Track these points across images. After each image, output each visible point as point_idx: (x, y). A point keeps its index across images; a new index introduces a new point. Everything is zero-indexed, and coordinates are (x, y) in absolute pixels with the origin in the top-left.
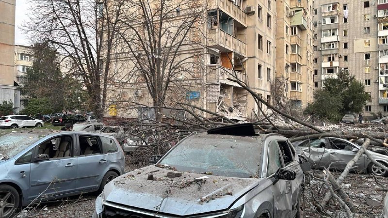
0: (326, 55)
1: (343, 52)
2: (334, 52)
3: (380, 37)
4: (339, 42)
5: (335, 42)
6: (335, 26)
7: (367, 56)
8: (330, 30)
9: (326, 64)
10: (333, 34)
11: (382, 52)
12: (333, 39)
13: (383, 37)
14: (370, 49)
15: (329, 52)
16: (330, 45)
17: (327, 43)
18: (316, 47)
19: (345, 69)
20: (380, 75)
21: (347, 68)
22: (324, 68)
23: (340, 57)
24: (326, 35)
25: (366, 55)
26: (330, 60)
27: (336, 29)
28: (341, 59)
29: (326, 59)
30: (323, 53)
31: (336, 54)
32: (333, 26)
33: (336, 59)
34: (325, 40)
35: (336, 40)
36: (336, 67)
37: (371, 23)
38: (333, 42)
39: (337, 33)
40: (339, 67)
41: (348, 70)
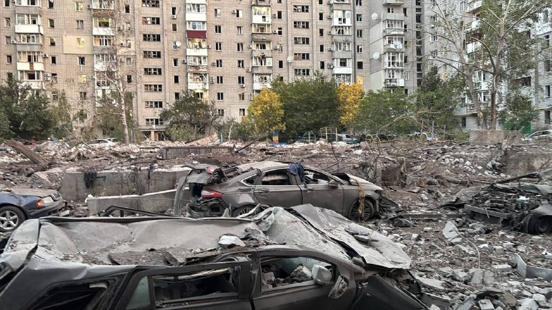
0: (24, 52)
1: (49, 51)
2: (36, 49)
3: (95, 36)
4: (42, 35)
5: (35, 34)
6: (35, 10)
7: (82, 60)
8: (28, 15)
9: (24, 65)
10: (34, 22)
11: (98, 56)
12: (33, 29)
13: (99, 36)
14: (84, 50)
15: (28, 49)
16: (28, 38)
17: (24, 34)
18: (10, 37)
19: (53, 75)
20: (96, 87)
21: (55, 74)
22: (22, 71)
23: (45, 57)
24: (23, 23)
25: (80, 58)
26: (29, 59)
27: (37, 16)
28: (46, 60)
29: (24, 58)
30: (19, 48)
31: (38, 52)
32: (32, 9)
33: (40, 59)
34: (20, 28)
35: (37, 32)
36: (38, 72)
37: (84, 15)
38: (32, 34)
39: (39, 21)
40: (43, 72)
41: (58, 76)
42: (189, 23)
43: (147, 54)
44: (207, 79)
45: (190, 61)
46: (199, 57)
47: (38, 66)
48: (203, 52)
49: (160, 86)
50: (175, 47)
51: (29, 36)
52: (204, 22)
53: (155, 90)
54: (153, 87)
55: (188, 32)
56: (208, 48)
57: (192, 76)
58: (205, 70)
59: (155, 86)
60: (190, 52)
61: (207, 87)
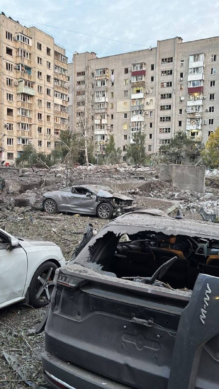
0: (99, 114)
1: (110, 112)
2: (103, 111)
3: (132, 99)
4: (106, 102)
7: (126, 116)
8: (101, 92)
9: (98, 121)
11: (133, 112)
12: (103, 99)
13: (134, 100)
14: (127, 109)
15: (100, 111)
17: (98, 103)
18: (93, 105)
19: (111, 125)
20: (131, 132)
22: (96, 125)
23: (108, 116)
24: (98, 97)
25: (125, 114)
27: (104, 91)
29: (99, 117)
30: (96, 111)
31: (105, 113)
32: (103, 88)
33: (106, 117)
34: (96, 100)
35: (104, 101)
36: (104, 124)
37: (128, 87)
38: (102, 102)
39: (105, 94)
40: (106, 124)
41: (113, 126)
42: (190, 83)
43: (162, 108)
44: (200, 122)
45: (190, 110)
46: (196, 106)
47: (104, 122)
48: (200, 103)
49: (169, 129)
50: (181, 101)
51: (100, 104)
52: (201, 80)
53: (166, 132)
54: (165, 130)
55: (189, 89)
56: (204, 99)
57: (189, 120)
58: (199, 115)
59: (166, 129)
60: (190, 103)
61: (200, 127)
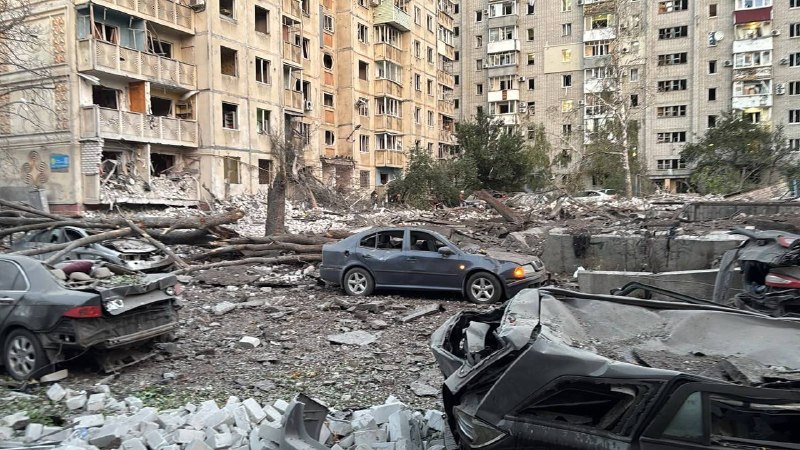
0: (497, 78)
1: (526, 72)
2: (510, 71)
3: (587, 43)
4: (518, 51)
5: (511, 51)
6: (512, 21)
7: (567, 80)
8: (503, 28)
9: (496, 96)
10: (510, 37)
11: (589, 71)
12: (508, 45)
13: (592, 43)
14: (571, 65)
15: (501, 72)
16: (502, 58)
17: (498, 54)
18: (481, 60)
19: (530, 104)
20: (586, 117)
21: (533, 103)
22: (493, 103)
23: (521, 81)
24: (497, 39)
25: (565, 76)
26: (503, 87)
27: (513, 27)
28: (522, 84)
29: (497, 85)
30: (491, 73)
31: (513, 76)
32: (508, 20)
33: (515, 85)
34: (496, 47)
35: (513, 49)
36: (512, 101)
37: (573, 16)
38: (507, 52)
39: (515, 34)
40: (518, 101)
41: (535, 106)
43: (663, 60)
44: (769, 90)
45: (739, 62)
46: (757, 53)
47: (512, 95)
48: (766, 44)
49: (683, 108)
50: (713, 42)
51: (503, 55)
53: (675, 114)
54: (671, 111)
55: (738, 14)
56: (774, 35)
57: (741, 85)
58: (767, 73)
59: (675, 108)
60: (739, 47)
61: (769, 102)
